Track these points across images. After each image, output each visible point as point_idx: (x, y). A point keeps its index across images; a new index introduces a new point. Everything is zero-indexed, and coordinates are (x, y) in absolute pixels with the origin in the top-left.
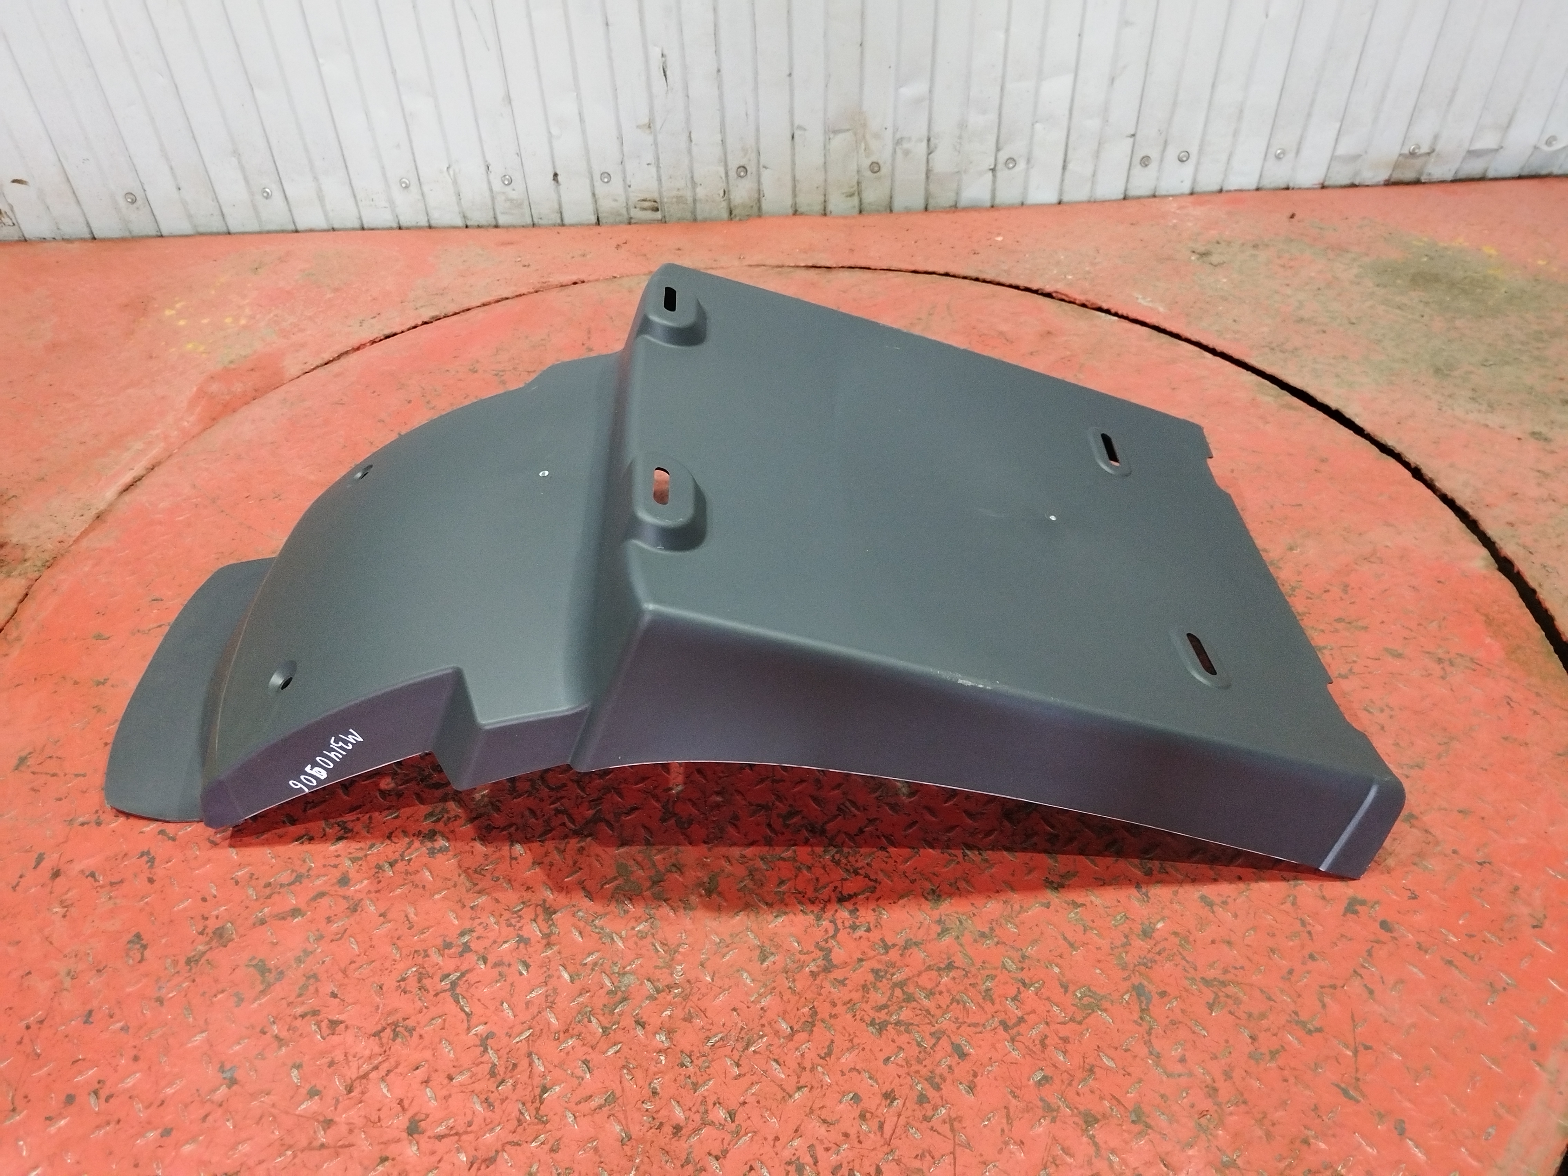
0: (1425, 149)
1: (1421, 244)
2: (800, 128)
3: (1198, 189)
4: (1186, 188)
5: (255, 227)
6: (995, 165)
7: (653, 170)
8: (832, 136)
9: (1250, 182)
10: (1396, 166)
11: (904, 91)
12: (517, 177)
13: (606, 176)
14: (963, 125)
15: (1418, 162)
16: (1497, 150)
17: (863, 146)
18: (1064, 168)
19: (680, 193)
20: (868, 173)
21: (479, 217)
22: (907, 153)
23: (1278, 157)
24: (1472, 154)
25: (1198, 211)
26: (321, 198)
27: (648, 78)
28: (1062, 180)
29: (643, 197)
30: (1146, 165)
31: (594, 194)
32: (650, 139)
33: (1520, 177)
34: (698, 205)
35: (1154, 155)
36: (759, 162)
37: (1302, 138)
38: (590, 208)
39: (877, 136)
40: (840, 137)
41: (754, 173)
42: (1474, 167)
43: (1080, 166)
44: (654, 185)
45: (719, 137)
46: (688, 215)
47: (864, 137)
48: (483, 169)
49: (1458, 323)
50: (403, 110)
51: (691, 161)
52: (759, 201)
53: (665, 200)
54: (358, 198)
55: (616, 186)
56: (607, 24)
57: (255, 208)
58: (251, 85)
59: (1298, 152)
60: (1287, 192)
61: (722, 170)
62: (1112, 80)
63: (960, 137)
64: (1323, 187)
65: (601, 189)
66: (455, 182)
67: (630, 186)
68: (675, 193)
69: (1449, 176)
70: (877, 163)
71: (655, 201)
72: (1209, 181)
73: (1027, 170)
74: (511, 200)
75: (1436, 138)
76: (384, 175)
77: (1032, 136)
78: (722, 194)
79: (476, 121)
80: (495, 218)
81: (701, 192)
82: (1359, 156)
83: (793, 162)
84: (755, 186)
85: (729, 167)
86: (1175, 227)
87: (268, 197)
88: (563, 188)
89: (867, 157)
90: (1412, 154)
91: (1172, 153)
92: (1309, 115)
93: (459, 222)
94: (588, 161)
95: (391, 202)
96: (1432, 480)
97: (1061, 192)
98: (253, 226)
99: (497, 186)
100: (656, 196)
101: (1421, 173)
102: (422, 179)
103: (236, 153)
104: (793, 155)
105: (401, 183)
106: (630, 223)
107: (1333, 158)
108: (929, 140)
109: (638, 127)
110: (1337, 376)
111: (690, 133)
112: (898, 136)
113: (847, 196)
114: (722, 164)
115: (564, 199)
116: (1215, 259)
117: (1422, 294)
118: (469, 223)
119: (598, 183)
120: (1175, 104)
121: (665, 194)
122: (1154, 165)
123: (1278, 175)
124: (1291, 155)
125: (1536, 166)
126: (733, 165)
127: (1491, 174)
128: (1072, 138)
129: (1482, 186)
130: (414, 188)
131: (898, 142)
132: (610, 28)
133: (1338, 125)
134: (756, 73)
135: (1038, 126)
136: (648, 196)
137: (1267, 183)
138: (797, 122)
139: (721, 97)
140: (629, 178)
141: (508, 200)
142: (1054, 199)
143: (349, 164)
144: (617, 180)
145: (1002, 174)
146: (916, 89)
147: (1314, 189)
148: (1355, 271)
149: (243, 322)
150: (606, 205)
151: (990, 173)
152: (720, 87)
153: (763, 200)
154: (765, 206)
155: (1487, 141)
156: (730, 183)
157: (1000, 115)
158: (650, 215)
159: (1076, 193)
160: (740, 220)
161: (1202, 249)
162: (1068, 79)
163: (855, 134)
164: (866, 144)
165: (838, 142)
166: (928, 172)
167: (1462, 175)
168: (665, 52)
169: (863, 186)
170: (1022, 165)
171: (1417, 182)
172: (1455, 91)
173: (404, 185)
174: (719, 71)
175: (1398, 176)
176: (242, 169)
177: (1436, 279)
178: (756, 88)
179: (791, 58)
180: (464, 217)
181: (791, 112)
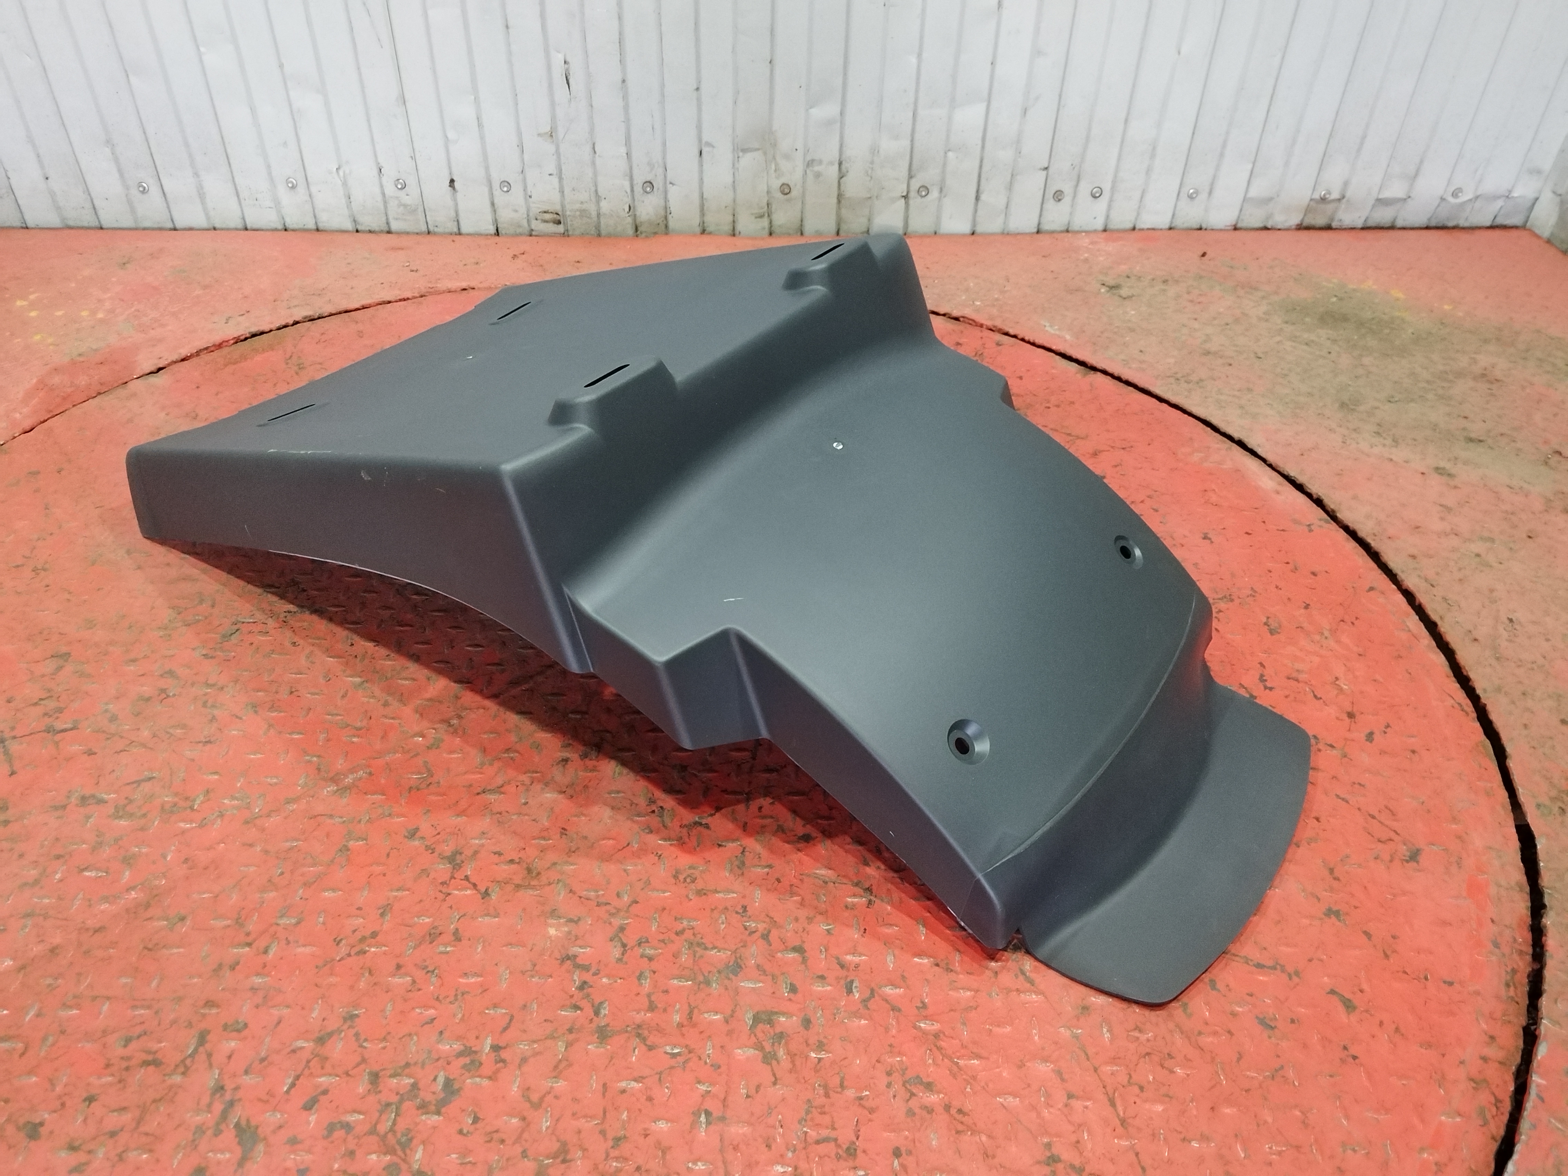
0: (1335, 195)
1: (1331, 285)
2: (709, 144)
3: (1112, 226)
4: (1099, 225)
5: (128, 222)
6: (908, 192)
7: (555, 180)
8: (741, 154)
9: (1163, 221)
10: (1308, 210)
11: (813, 111)
12: (411, 181)
13: (506, 184)
14: (874, 150)
15: (1330, 207)
16: (1405, 199)
17: (773, 167)
18: (977, 198)
19: (584, 206)
20: (779, 195)
21: (368, 221)
22: (818, 175)
23: (1191, 197)
24: (1381, 202)
25: (1111, 247)
26: (202, 196)
27: (550, 86)
28: (976, 211)
29: (546, 208)
30: (1060, 200)
31: (493, 204)
32: (552, 148)
33: (1427, 228)
34: (603, 221)
35: (1067, 189)
36: (665, 177)
37: (1214, 178)
38: (489, 218)
39: (787, 157)
40: (749, 156)
41: (661, 189)
42: (1383, 216)
43: (993, 197)
44: (556, 197)
45: (623, 150)
46: (593, 231)
47: (774, 158)
48: (375, 172)
49: (1366, 361)
50: (290, 105)
51: (595, 174)
52: (666, 218)
53: (568, 213)
54: (241, 196)
55: (517, 196)
56: (507, 27)
57: (130, 202)
58: (126, 71)
59: (1210, 193)
60: (1199, 231)
61: (627, 184)
62: (1025, 111)
63: (872, 163)
64: (1236, 228)
65: (500, 199)
66: (345, 184)
67: (530, 197)
68: (578, 206)
69: (1360, 224)
70: (788, 185)
71: (557, 214)
72: (1122, 219)
73: (940, 199)
74: (405, 206)
75: (1346, 184)
76: (270, 174)
77: (944, 165)
78: (627, 209)
79: (368, 121)
80: (388, 223)
81: (605, 206)
82: (1270, 199)
83: (701, 180)
84: (662, 203)
85: (635, 182)
86: (1086, 260)
87: (144, 191)
88: (459, 195)
89: (777, 178)
90: (1323, 200)
91: (1085, 189)
92: (1222, 155)
93: (349, 226)
94: (487, 168)
95: (277, 203)
96: (1333, 511)
97: (974, 223)
98: (127, 222)
99: (390, 190)
100: (558, 208)
101: (1332, 219)
102: (309, 179)
103: (109, 142)
104: (701, 172)
105: (287, 182)
106: (531, 235)
107: (1245, 199)
108: (840, 164)
109: (539, 135)
110: (1241, 407)
111: (594, 144)
112: (808, 158)
113: (756, 218)
114: (628, 178)
115: (461, 207)
116: (1124, 292)
117: (1331, 332)
118: (360, 228)
119: (497, 193)
120: (1088, 139)
121: (568, 207)
122: (1067, 200)
123: (1191, 215)
124: (1203, 196)
125: (1442, 217)
126: (639, 180)
127: (1400, 223)
128: (984, 169)
129: (1391, 233)
130: (301, 189)
131: (810, 164)
132: (510, 30)
133: (1250, 166)
134: (662, 86)
135: (950, 154)
136: (551, 209)
137: (1179, 223)
138: (705, 138)
139: (626, 108)
140: (529, 189)
141: (401, 205)
142: (966, 229)
143: (231, 161)
144: (517, 189)
145: (915, 201)
146: (828, 110)
147: (1228, 230)
148: (1264, 308)
149: (100, 315)
150: (506, 216)
151: (903, 200)
152: (625, 97)
153: (670, 217)
154: (672, 224)
155: (1395, 190)
156: (636, 198)
157: (912, 141)
158: (552, 228)
159: (990, 225)
160: (647, 237)
161: (1112, 283)
162: (981, 107)
163: (765, 153)
164: (776, 165)
165: (747, 160)
166: (840, 197)
167: (1370, 223)
168: (568, 60)
169: (774, 207)
170: (934, 194)
171: (1328, 228)
172: (1364, 137)
173: (290, 185)
174: (624, 81)
175: (1308, 221)
176: (117, 161)
177: (1345, 319)
178: (662, 102)
179: (698, 72)
180: (355, 221)
181: (699, 128)
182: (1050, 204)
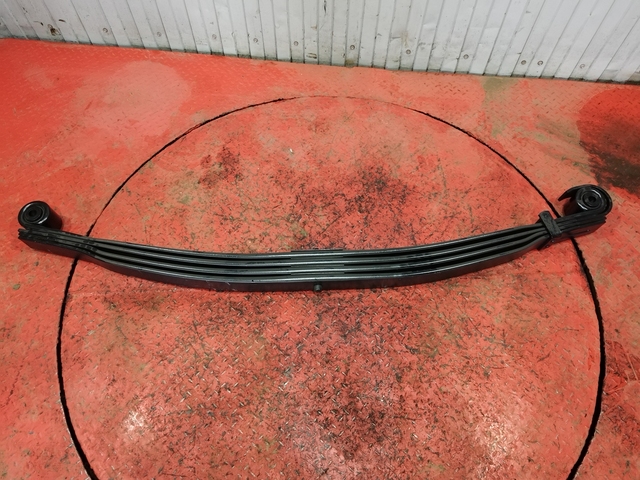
2: (379, 34)
3: (544, 75)
4: (539, 74)
6: (459, 57)
7: (316, 43)
8: (392, 39)
9: (567, 75)
11: (425, 26)
12: (260, 39)
13: (296, 43)
14: (448, 40)
18: (488, 61)
19: (326, 52)
20: (405, 54)
21: (243, 52)
22: (423, 49)
23: (581, 67)
26: (181, 38)
27: (318, 7)
28: (487, 66)
30: (524, 64)
31: (291, 50)
32: (316, 32)
34: (333, 59)
35: (528, 61)
36: (360, 45)
37: (594, 62)
38: (289, 55)
39: (411, 40)
41: (358, 50)
43: (495, 62)
44: (316, 49)
45: (344, 35)
46: (328, 61)
47: (406, 40)
48: (246, 35)
50: (215, 10)
51: (332, 42)
52: (358, 60)
54: (195, 40)
55: (300, 47)
57: (155, 39)
59: (590, 66)
60: (581, 81)
61: (344, 47)
62: (516, 33)
63: (446, 45)
64: (598, 81)
65: (294, 48)
66: (235, 39)
67: (306, 48)
70: (410, 50)
71: (316, 55)
72: (549, 72)
73: (473, 60)
76: (206, 33)
77: (477, 48)
78: (343, 55)
79: (245, 18)
80: (250, 54)
81: (334, 53)
82: (616, 71)
83: (374, 47)
84: (357, 53)
87: (160, 35)
88: (278, 46)
89: (406, 48)
91: (536, 61)
92: (599, 54)
93: (235, 53)
94: (290, 37)
95: (209, 43)
97: (486, 69)
98: (154, 46)
99: (252, 42)
102: (221, 36)
103: (147, 19)
104: (375, 44)
106: (304, 62)
107: (605, 70)
108: (433, 44)
109: (311, 27)
111: (333, 32)
112: (420, 42)
113: (395, 62)
114: (345, 44)
115: (278, 49)
119: (293, 45)
120: (541, 43)
121: (320, 52)
122: (527, 64)
123: (579, 73)
124: (587, 67)
126: (349, 45)
128: (493, 52)
130: (218, 38)
133: (611, 59)
134: (363, 13)
135: (480, 45)
136: (313, 53)
137: (574, 76)
139: (347, 20)
140: (305, 45)
141: (256, 48)
142: (481, 72)
143: (192, 28)
145: (461, 60)
146: (432, 25)
147: (594, 81)
150: (295, 54)
151: (457, 60)
152: (347, 16)
154: (360, 63)
156: (347, 51)
157: (465, 39)
158: (313, 60)
159: (492, 71)
160: (349, 66)
162: (497, 29)
163: (402, 39)
164: (406, 43)
165: (394, 42)
166: (430, 57)
168: (326, 1)
169: (402, 58)
170: (471, 58)
173: (214, 37)
174: (348, 10)
176: (150, 24)
178: (363, 18)
179: (379, 9)
180: (238, 52)
181: (376, 29)
182: (519, 65)
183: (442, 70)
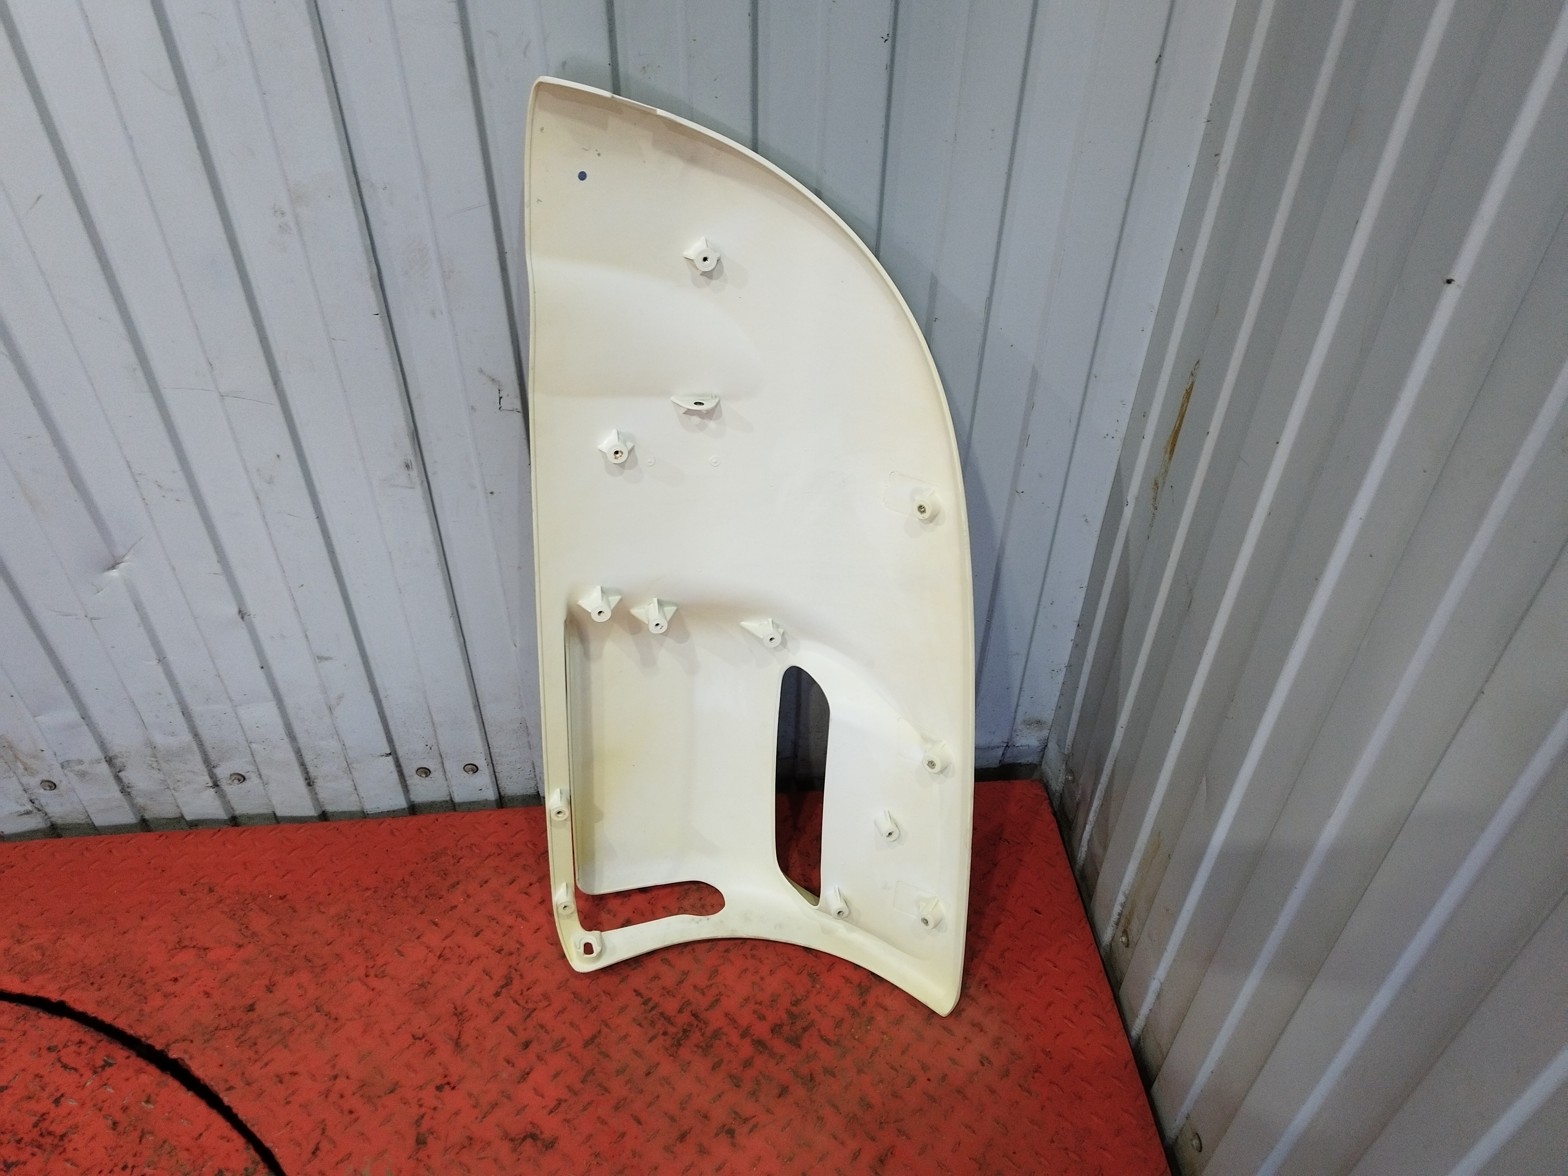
182: (415, 781)
183: (188, 817)
